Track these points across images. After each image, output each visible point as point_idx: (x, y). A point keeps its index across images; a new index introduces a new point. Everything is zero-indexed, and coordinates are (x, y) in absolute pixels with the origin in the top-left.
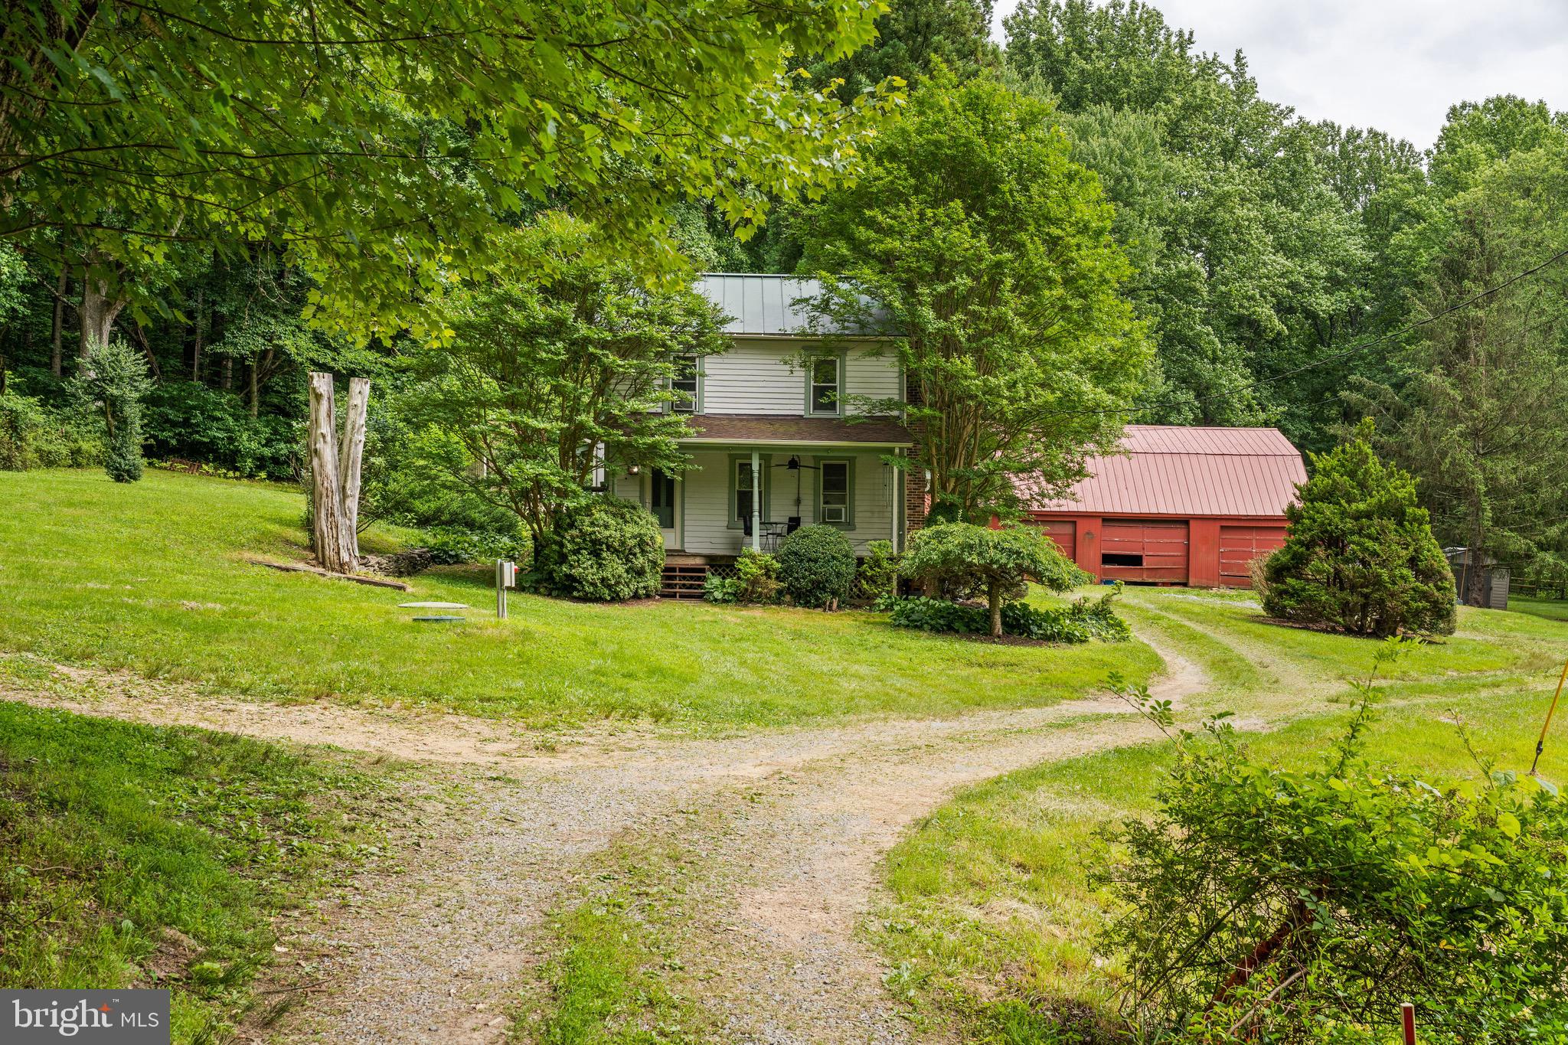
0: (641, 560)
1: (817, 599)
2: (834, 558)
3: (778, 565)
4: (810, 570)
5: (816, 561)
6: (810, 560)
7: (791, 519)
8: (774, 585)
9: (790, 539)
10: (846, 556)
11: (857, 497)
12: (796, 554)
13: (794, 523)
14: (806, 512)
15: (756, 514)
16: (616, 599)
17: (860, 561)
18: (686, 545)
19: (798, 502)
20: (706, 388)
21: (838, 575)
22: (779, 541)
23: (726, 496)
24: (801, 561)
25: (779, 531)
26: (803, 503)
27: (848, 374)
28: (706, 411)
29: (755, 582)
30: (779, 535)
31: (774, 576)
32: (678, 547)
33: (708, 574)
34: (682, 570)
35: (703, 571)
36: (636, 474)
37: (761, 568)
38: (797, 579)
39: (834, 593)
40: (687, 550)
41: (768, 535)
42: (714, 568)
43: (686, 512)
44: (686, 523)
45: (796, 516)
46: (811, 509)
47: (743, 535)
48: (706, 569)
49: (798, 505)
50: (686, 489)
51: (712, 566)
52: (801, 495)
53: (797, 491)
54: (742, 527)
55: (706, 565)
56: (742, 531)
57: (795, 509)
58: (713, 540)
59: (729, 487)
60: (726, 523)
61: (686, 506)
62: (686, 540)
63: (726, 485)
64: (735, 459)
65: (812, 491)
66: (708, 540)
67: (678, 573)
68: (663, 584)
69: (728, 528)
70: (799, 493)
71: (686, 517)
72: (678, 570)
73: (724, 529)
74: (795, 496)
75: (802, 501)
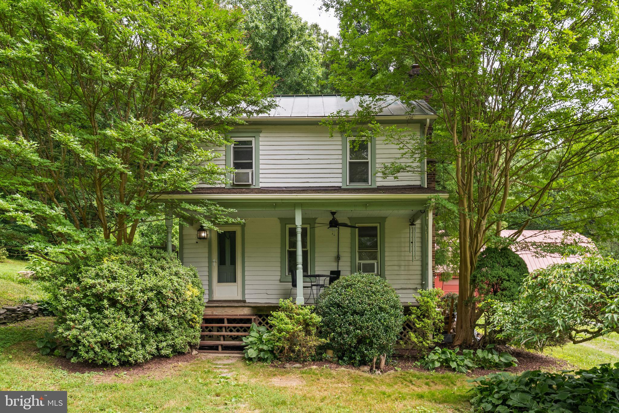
0: (160, 316)
1: (363, 356)
2: (381, 309)
3: (317, 319)
4: (353, 323)
5: (362, 314)
6: (355, 312)
7: (332, 272)
8: (314, 341)
9: (331, 290)
10: (395, 307)
11: (387, 254)
12: (339, 306)
13: (335, 275)
14: (345, 267)
15: (300, 266)
16: (125, 364)
17: (407, 310)
18: (247, 296)
19: (338, 258)
20: (261, 167)
21: (387, 329)
22: (322, 291)
23: (279, 255)
24: (345, 313)
25: (321, 283)
26: (342, 259)
27: (378, 151)
28: (261, 185)
29: (292, 339)
30: (322, 286)
31: (314, 330)
32: (240, 298)
33: (254, 325)
34: (230, 321)
35: (249, 321)
37: (298, 323)
38: (340, 334)
39: (382, 348)
40: (247, 301)
41: (311, 287)
42: (262, 318)
43: (246, 269)
44: (246, 278)
45: (336, 270)
46: (349, 264)
47: (291, 287)
48: (253, 319)
49: (338, 262)
50: (246, 250)
51: (260, 316)
52: (340, 254)
53: (337, 250)
54: (291, 280)
55: (253, 315)
56: (291, 284)
57: (336, 264)
58: (269, 292)
59: (281, 248)
60: (279, 278)
61: (246, 264)
62: (246, 292)
63: (279, 246)
64: (286, 224)
65: (349, 250)
66: (265, 291)
67: (226, 324)
68: (203, 338)
69: (281, 282)
70: (338, 252)
71: (246, 273)
72: (226, 321)
73: (278, 282)
74: (335, 254)
75: (341, 258)
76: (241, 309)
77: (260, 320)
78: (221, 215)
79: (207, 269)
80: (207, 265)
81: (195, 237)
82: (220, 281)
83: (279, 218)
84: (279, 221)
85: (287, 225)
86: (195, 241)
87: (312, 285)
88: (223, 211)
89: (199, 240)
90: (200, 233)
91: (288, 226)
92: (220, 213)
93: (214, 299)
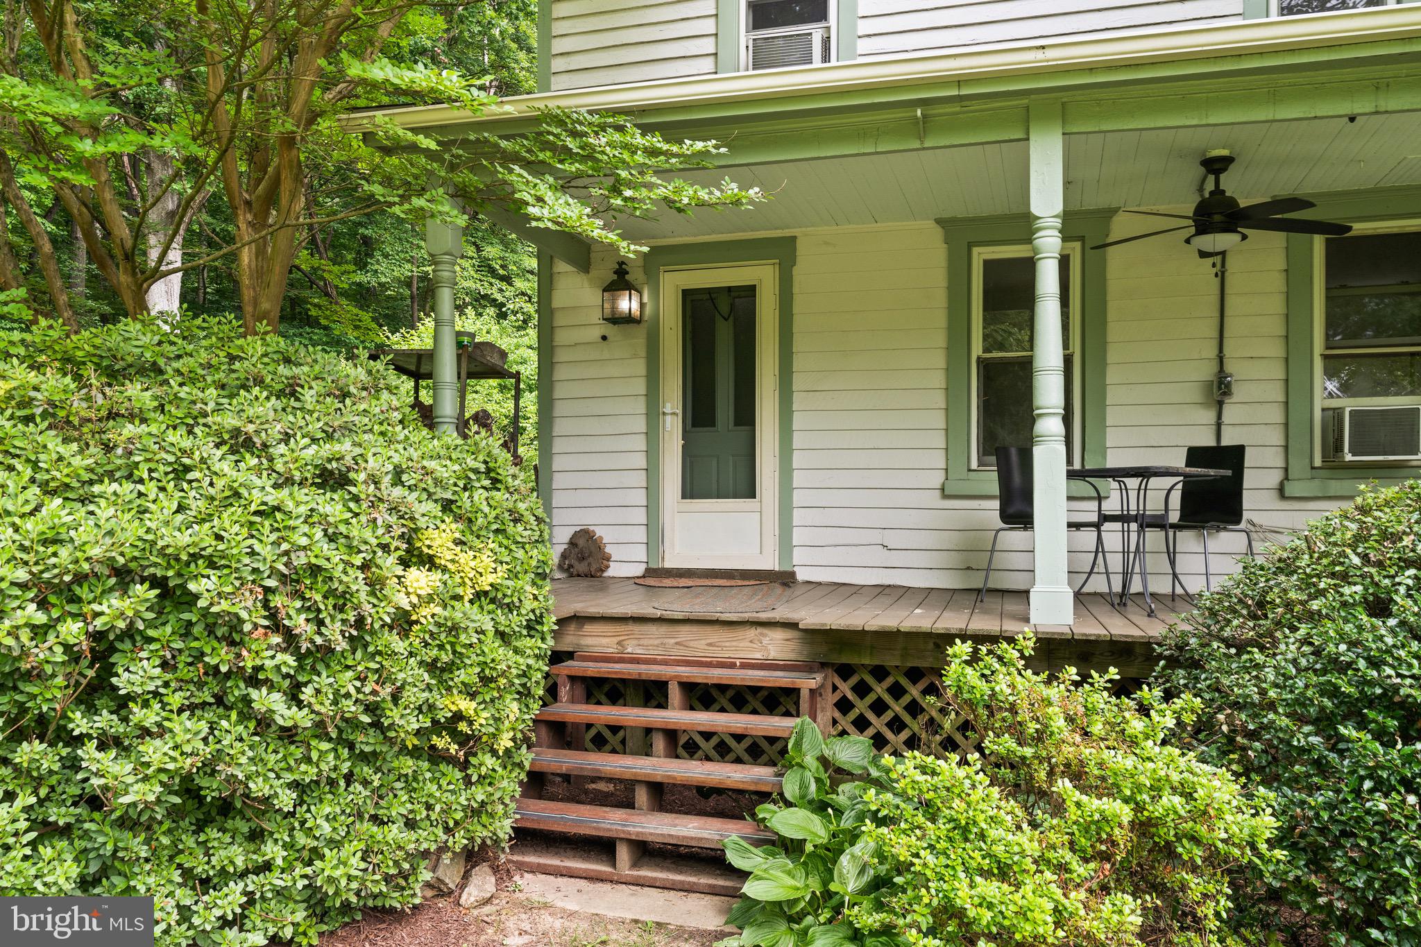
7: (1194, 456)
15: (1050, 426)
18: (799, 556)
19: (1219, 390)
23: (938, 379)
25: (1154, 505)
26: (1239, 392)
32: (769, 563)
33: (808, 729)
34: (695, 696)
36: (628, 320)
40: (802, 575)
41: (1097, 526)
42: (854, 680)
43: (798, 440)
44: (798, 479)
45: (1211, 443)
46: (1277, 415)
47: (995, 519)
48: (805, 694)
49: (1220, 404)
50: (797, 364)
51: (845, 672)
52: (1229, 368)
53: (1213, 353)
54: (995, 489)
55: (807, 667)
56: (996, 504)
57: (1209, 416)
58: (893, 539)
59: (950, 350)
60: (937, 479)
61: (798, 421)
62: (798, 536)
63: (940, 340)
64: (970, 246)
65: (1278, 350)
66: (876, 537)
67: (676, 716)
68: (537, 784)
69: (945, 496)
70: (1221, 359)
71: (798, 460)
72: (675, 693)
73: (934, 499)
74: (1207, 371)
75: (1234, 388)
76: (752, 632)
77: (845, 688)
78: (642, 171)
79: (640, 443)
80: (640, 425)
81: (596, 316)
82: (690, 491)
83: (939, 221)
84: (938, 232)
85: (976, 250)
86: (596, 333)
87: (1105, 518)
88: (652, 152)
89: (610, 330)
90: (614, 301)
91: (981, 254)
92: (640, 158)
93: (667, 565)
